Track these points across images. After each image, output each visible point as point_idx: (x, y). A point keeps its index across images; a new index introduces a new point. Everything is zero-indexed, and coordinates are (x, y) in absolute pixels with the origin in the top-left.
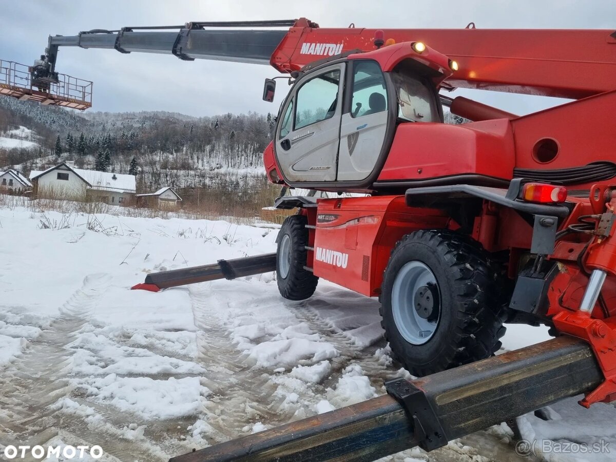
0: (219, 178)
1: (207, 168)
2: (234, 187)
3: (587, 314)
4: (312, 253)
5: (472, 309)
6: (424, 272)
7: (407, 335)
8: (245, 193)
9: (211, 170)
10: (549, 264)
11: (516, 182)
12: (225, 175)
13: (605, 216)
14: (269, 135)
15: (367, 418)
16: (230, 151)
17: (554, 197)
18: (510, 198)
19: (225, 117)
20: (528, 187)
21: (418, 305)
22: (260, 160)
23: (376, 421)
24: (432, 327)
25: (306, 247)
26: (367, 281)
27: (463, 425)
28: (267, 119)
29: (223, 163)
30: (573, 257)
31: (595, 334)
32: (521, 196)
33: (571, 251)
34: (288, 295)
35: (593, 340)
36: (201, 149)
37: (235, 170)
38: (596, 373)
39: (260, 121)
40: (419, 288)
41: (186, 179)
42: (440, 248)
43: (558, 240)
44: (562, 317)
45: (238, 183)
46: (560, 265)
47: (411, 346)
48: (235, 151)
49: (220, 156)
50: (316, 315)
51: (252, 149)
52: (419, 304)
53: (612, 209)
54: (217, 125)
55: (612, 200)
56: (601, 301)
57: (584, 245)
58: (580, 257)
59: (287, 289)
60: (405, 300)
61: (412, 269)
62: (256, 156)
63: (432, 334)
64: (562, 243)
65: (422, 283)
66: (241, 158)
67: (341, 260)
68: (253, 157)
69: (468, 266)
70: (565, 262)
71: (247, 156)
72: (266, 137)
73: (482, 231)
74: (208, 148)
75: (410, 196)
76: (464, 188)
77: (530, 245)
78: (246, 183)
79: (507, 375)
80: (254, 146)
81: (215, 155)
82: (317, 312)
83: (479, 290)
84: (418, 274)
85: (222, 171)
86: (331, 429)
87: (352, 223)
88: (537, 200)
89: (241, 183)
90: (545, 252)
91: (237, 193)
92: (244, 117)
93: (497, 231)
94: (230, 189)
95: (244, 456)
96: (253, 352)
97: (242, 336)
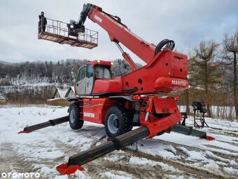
0: (24, 88)
1: (18, 84)
2: (32, 92)
3: (146, 121)
4: (83, 115)
5: (126, 123)
6: (115, 116)
7: (112, 132)
8: (37, 94)
9: (20, 85)
11: (132, 96)
12: (27, 87)
13: (148, 102)
16: (29, 77)
18: (131, 99)
20: (134, 97)
21: (114, 125)
22: (43, 80)
24: (117, 129)
25: (80, 113)
29: (26, 82)
33: (143, 109)
34: (75, 128)
35: (147, 126)
36: (15, 76)
37: (32, 85)
38: (148, 132)
39: (42, 64)
40: (114, 120)
41: (7, 90)
42: (118, 110)
43: (141, 107)
44: (142, 122)
47: (113, 134)
49: (24, 79)
51: (39, 76)
53: (149, 100)
54: (22, 66)
55: (149, 98)
57: (145, 107)
58: (145, 110)
59: (74, 126)
60: (111, 124)
61: (112, 116)
62: (41, 78)
63: (117, 131)
66: (34, 80)
67: (93, 115)
69: (124, 114)
70: (142, 111)
71: (37, 79)
72: (45, 70)
73: (127, 106)
74: (18, 76)
75: (110, 98)
76: (122, 97)
78: (37, 90)
80: (40, 74)
81: (22, 78)
83: (127, 119)
85: (26, 85)
87: (95, 105)
88: (136, 99)
89: (35, 90)
90: (138, 109)
91: (33, 94)
94: (30, 93)
96: (70, 143)
97: (65, 140)
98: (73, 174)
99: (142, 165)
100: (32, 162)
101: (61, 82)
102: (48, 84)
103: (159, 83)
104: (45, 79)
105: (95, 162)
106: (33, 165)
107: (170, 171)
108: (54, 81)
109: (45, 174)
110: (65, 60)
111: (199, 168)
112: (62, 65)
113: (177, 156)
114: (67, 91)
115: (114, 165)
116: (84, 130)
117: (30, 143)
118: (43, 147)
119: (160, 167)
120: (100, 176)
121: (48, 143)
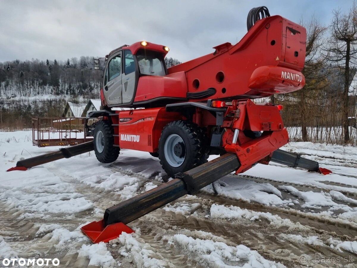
0: (15, 104)
1: (4, 97)
2: (27, 109)
3: (234, 144)
4: (118, 138)
5: (198, 148)
6: (177, 138)
7: (172, 164)
8: (37, 112)
9: (8, 99)
10: (222, 129)
11: (209, 101)
12: (19, 101)
13: (237, 111)
14: (49, 74)
15: (172, 186)
16: (21, 85)
17: (222, 106)
18: (208, 106)
19: (14, 62)
20: (213, 102)
22: (44, 91)
23: (175, 186)
24: (183, 160)
25: (113, 135)
26: (151, 145)
27: (201, 185)
28: (46, 64)
29: (17, 93)
30: (229, 126)
31: (237, 150)
32: (212, 106)
33: (228, 124)
34: (104, 160)
35: (237, 152)
37: (26, 98)
38: (238, 163)
39: (41, 64)
40: (176, 145)
42: (184, 127)
43: (224, 120)
44: (227, 147)
45: (30, 107)
46: (225, 129)
47: (175, 168)
48: (25, 85)
49: (14, 89)
50: (120, 169)
51: (38, 83)
52: (176, 151)
53: (239, 108)
54: (8, 67)
55: (239, 105)
56: (238, 140)
57: (232, 121)
58: (231, 125)
59: (104, 158)
60: (170, 151)
61: (172, 137)
62: (41, 88)
63: (183, 162)
64: (225, 121)
65: (176, 143)
66: (30, 90)
67: (136, 138)
68: (39, 88)
69: (195, 133)
70: (227, 128)
71: (35, 88)
72: (47, 75)
73: (197, 120)
75: (168, 107)
76: (191, 103)
77: (216, 123)
78: (36, 106)
79: (213, 167)
80: (39, 82)
81: (9, 88)
82: (121, 167)
83: (200, 141)
84: (174, 139)
85: (17, 98)
86: (161, 191)
87: (140, 121)
88: (216, 107)
89: (33, 106)
90: (220, 124)
91: (30, 113)
92: (29, 62)
93: (202, 119)
94: (24, 111)
95: (134, 203)
96: (101, 185)
97: (90, 181)
98: (114, 241)
99: (234, 219)
100: (35, 220)
101: (73, 93)
102: (53, 97)
103: (257, 79)
104: (48, 88)
105: (151, 216)
106: (37, 225)
107: (287, 228)
108: (62, 93)
109: (61, 242)
110: (79, 59)
111: (333, 220)
112: (75, 67)
113: (285, 201)
114: (84, 106)
115: (186, 221)
116: (120, 164)
117: (28, 187)
118: (53, 192)
119: (267, 220)
120: (166, 241)
121: (60, 186)
